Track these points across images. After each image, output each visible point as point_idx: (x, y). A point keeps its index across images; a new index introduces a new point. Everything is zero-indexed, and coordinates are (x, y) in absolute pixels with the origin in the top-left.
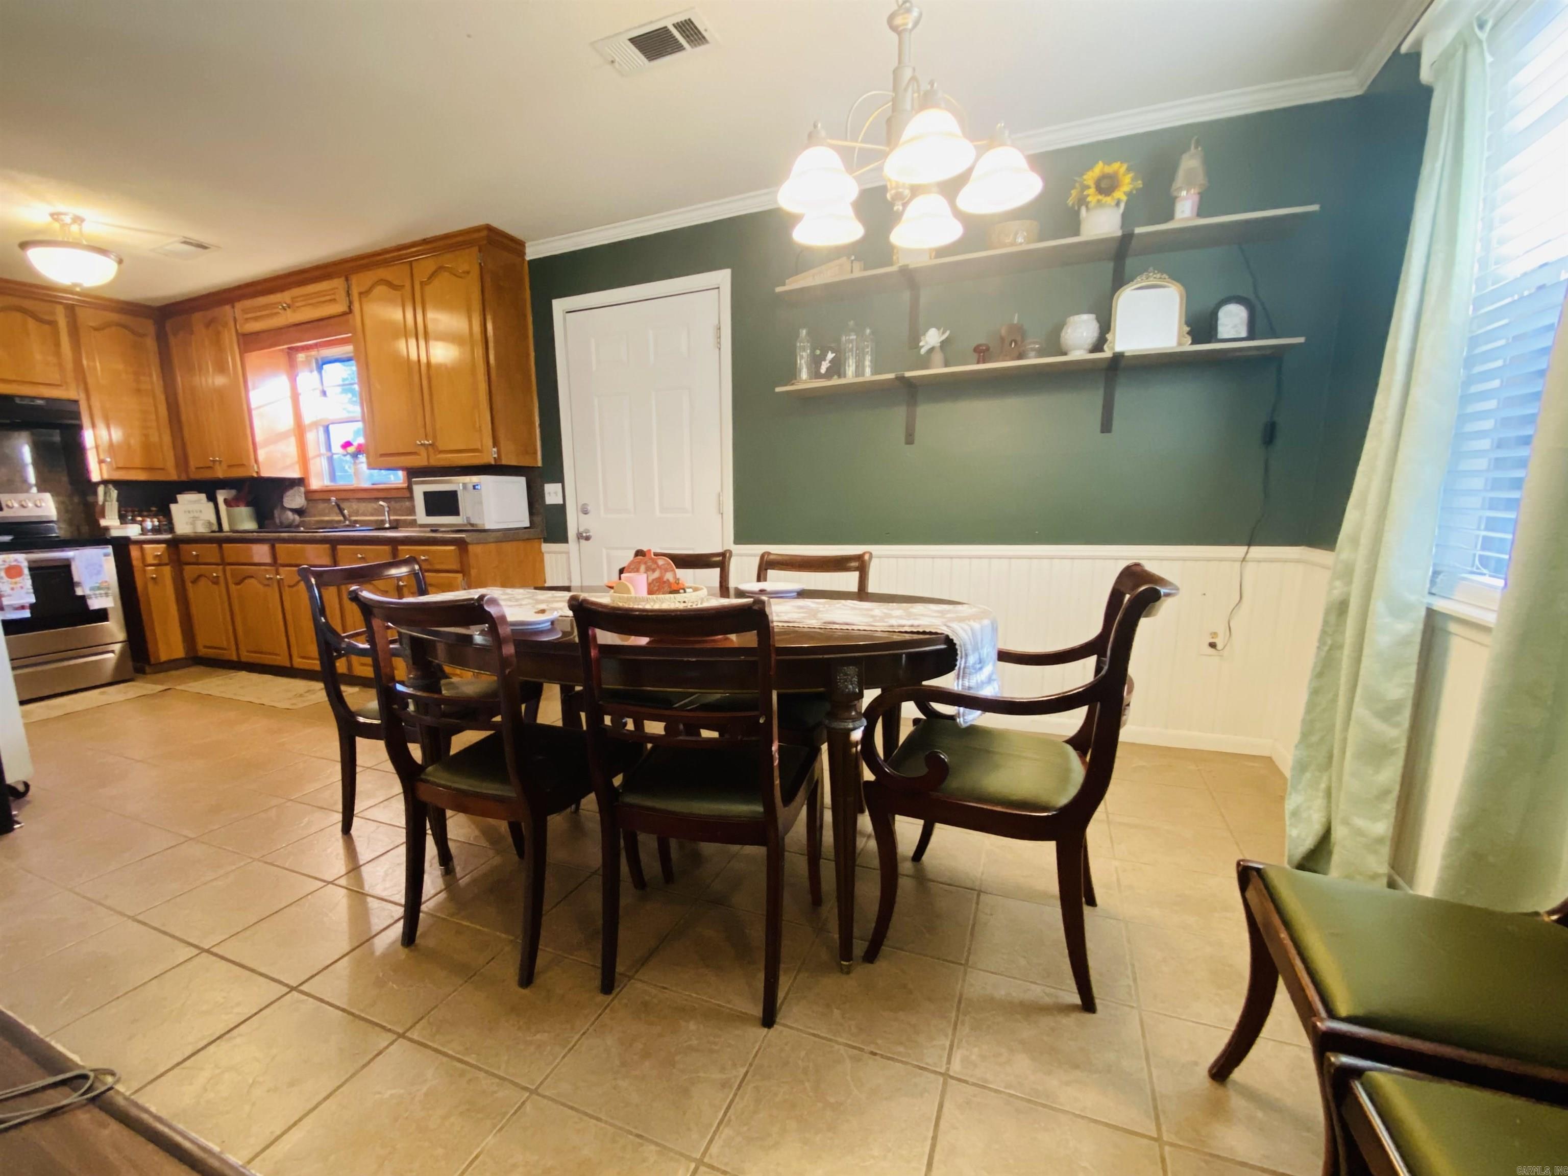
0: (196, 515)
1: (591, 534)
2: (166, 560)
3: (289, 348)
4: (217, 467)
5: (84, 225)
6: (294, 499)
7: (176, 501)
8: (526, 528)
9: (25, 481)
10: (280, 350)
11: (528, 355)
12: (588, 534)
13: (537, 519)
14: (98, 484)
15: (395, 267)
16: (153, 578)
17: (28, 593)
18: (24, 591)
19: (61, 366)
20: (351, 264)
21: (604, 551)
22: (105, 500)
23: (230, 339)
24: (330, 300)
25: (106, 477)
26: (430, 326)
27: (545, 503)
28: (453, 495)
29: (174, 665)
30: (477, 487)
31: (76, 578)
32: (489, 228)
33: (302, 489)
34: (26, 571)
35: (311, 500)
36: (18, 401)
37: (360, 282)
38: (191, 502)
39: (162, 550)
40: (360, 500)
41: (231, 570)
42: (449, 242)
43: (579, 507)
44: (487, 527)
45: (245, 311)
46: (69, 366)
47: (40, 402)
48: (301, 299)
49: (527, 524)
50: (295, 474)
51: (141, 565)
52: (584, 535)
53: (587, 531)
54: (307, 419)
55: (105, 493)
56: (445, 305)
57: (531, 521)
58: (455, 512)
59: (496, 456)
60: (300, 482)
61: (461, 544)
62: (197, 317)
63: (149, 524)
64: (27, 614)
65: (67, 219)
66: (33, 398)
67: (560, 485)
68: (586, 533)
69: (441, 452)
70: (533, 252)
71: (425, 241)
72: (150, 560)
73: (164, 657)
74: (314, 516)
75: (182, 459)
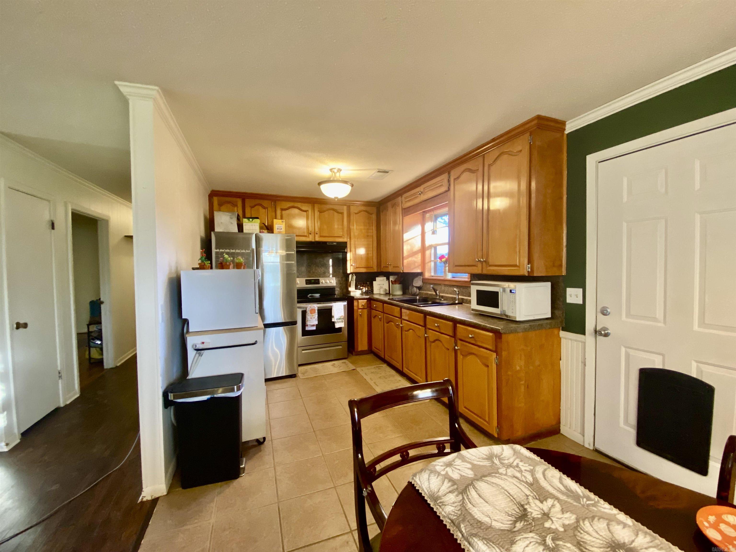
0: (382, 286)
1: (609, 331)
2: (366, 307)
3: (424, 212)
4: (390, 267)
5: (341, 172)
6: (418, 282)
7: (375, 280)
8: (547, 319)
9: (329, 272)
10: (418, 214)
11: (561, 198)
12: (606, 332)
13: (557, 312)
14: (350, 274)
15: (475, 159)
16: (360, 314)
17: (316, 320)
18: (315, 319)
19: (343, 229)
20: (451, 165)
21: (623, 350)
22: (351, 280)
23: (399, 210)
24: (441, 186)
25: (352, 271)
26: (492, 190)
27: (566, 302)
28: (495, 295)
29: (363, 353)
30: (512, 291)
31: (333, 315)
32: (539, 117)
33: (422, 277)
34: (317, 311)
35: (424, 283)
36: (328, 244)
37: (454, 173)
38: (380, 280)
39: (365, 302)
40: (445, 285)
41: (386, 316)
42: (509, 135)
43: (599, 310)
44: (518, 319)
45: (405, 198)
46: (346, 229)
47: (335, 244)
48: (427, 188)
49: (549, 316)
50: (419, 271)
51: (357, 309)
52: (603, 332)
53: (605, 329)
54: (427, 244)
55: (352, 277)
56: (502, 177)
57: (552, 313)
58: (496, 306)
59: (530, 270)
60: (421, 274)
61: (497, 334)
62: (389, 204)
63: (364, 290)
64: (314, 328)
65: (335, 171)
66: (332, 242)
67: (581, 290)
68: (604, 331)
69: (490, 266)
70: (570, 128)
71: (493, 140)
72: (360, 307)
73: (360, 349)
74: (425, 291)
75: (379, 264)
